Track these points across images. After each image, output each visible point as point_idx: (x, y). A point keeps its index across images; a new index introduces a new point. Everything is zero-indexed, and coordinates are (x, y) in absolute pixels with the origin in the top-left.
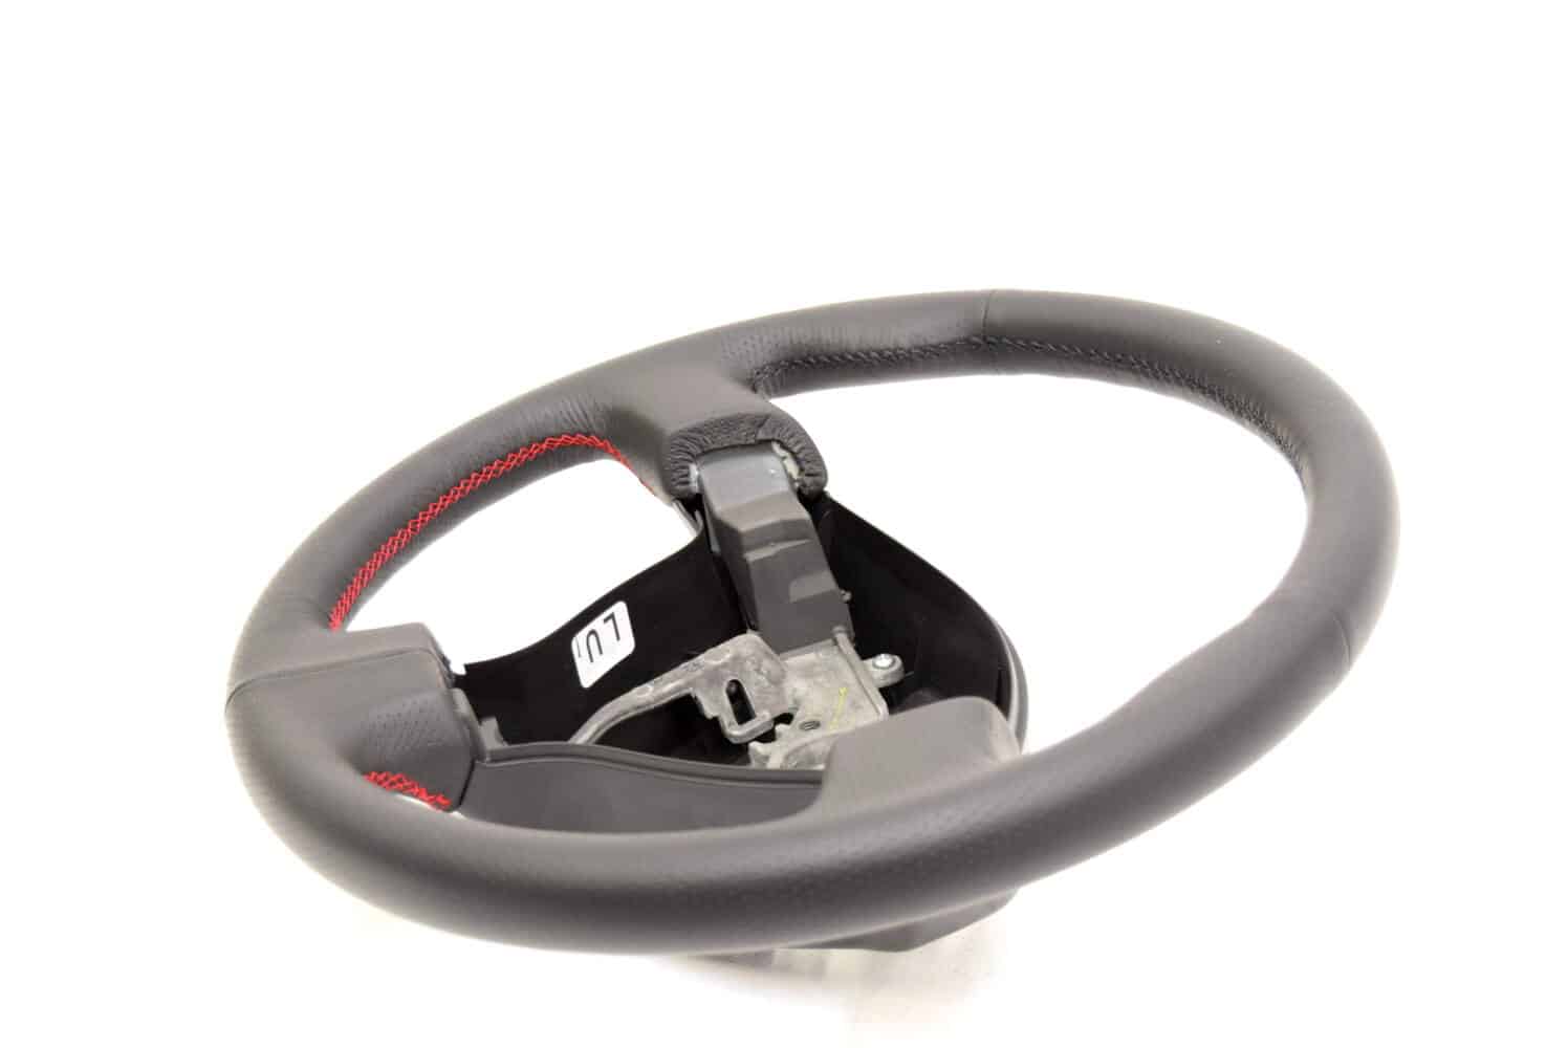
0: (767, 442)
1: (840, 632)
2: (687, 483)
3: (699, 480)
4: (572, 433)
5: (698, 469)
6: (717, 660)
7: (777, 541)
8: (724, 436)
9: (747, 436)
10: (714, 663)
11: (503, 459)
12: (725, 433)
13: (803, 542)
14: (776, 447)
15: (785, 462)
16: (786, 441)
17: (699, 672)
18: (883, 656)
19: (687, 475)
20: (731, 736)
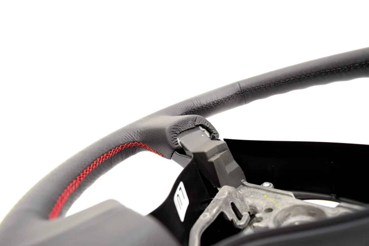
0: (198, 126)
1: (244, 181)
2: (178, 144)
3: (181, 143)
4: (128, 143)
5: (179, 139)
6: (224, 196)
7: (217, 153)
8: (185, 126)
9: (192, 125)
10: (224, 197)
11: (107, 153)
12: (185, 125)
13: (225, 152)
14: (201, 128)
15: (205, 132)
16: (204, 124)
17: (221, 202)
18: (265, 183)
19: (177, 141)
20: (240, 226)
